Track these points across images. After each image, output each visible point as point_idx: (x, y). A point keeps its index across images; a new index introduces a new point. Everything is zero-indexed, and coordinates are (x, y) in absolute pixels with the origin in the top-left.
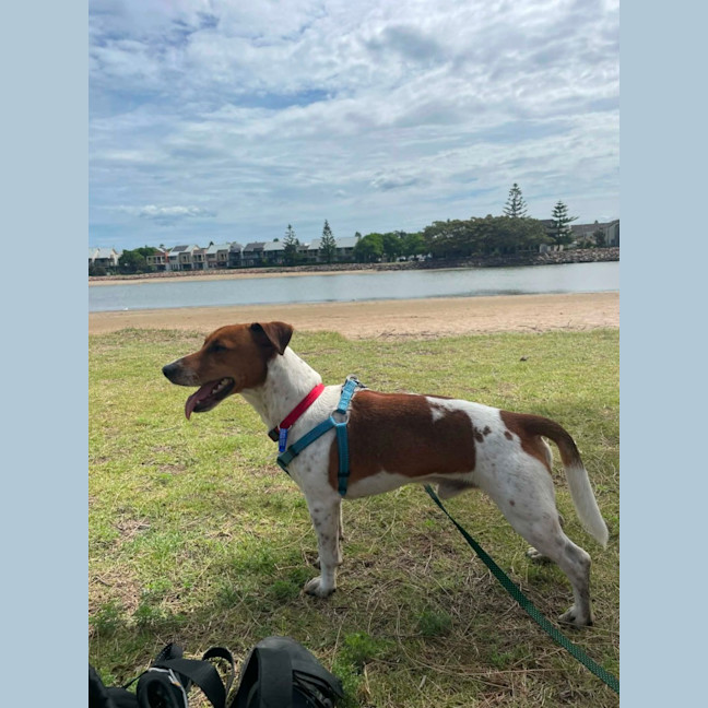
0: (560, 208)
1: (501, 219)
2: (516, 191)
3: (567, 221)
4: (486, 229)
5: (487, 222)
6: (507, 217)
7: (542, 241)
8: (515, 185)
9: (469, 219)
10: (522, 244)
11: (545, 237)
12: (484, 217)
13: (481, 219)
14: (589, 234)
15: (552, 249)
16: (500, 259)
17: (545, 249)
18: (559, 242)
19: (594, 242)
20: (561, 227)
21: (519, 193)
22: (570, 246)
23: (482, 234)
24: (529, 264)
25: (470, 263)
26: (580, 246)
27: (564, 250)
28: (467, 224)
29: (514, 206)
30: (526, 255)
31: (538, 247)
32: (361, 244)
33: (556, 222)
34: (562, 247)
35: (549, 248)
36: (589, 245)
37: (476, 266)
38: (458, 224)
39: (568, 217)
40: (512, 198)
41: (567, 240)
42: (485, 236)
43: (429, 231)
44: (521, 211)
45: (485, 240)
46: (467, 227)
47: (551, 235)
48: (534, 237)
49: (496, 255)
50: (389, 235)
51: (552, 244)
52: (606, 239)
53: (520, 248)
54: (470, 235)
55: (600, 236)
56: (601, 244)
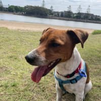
0: (52, 7)
1: (40, 7)
3: (53, 10)
5: (38, 7)
7: (48, 14)
15: (50, 15)
16: (40, 16)
26: (55, 16)
27: (52, 16)
29: (43, 5)
32: (9, 7)
38: (32, 7)
40: (43, 3)
41: (52, 14)
43: (25, 7)
45: (37, 11)
47: (50, 13)
48: (47, 12)
50: (16, 7)
54: (34, 9)
55: (58, 14)
56: (58, 16)
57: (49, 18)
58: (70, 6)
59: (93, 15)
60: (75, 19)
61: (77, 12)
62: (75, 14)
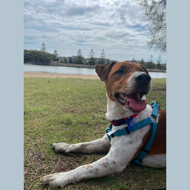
0: (56, 51)
1: (39, 52)
2: (44, 44)
3: (57, 55)
4: (35, 54)
5: (35, 52)
6: (41, 51)
7: (51, 59)
8: (44, 43)
9: (30, 50)
10: (46, 59)
11: (52, 58)
12: (34, 50)
13: (34, 51)
14: (63, 59)
15: (54, 62)
16: (39, 63)
17: (52, 62)
18: (56, 60)
19: (64, 62)
20: (56, 56)
21: (45, 45)
22: (58, 62)
23: (34, 55)
24: (48, 65)
25: (30, 63)
26: (61, 62)
27: (57, 62)
28: (29, 51)
29: (43, 48)
30: (46, 62)
31: (50, 61)
33: (54, 55)
34: (56, 62)
35: (53, 62)
36: (63, 62)
37: (32, 64)
39: (58, 54)
40: (43, 46)
41: (57, 60)
42: (35, 56)
44: (46, 50)
45: (35, 57)
46: (29, 52)
47: (54, 58)
48: (49, 58)
49: (38, 62)
51: (54, 61)
52: (67, 61)
53: (45, 60)
54: (30, 55)
55: (65, 60)
56: (66, 62)
57: (54, 65)
58: (80, 50)
59: (109, 60)
60: (88, 66)
61: (89, 57)
62: (88, 59)
